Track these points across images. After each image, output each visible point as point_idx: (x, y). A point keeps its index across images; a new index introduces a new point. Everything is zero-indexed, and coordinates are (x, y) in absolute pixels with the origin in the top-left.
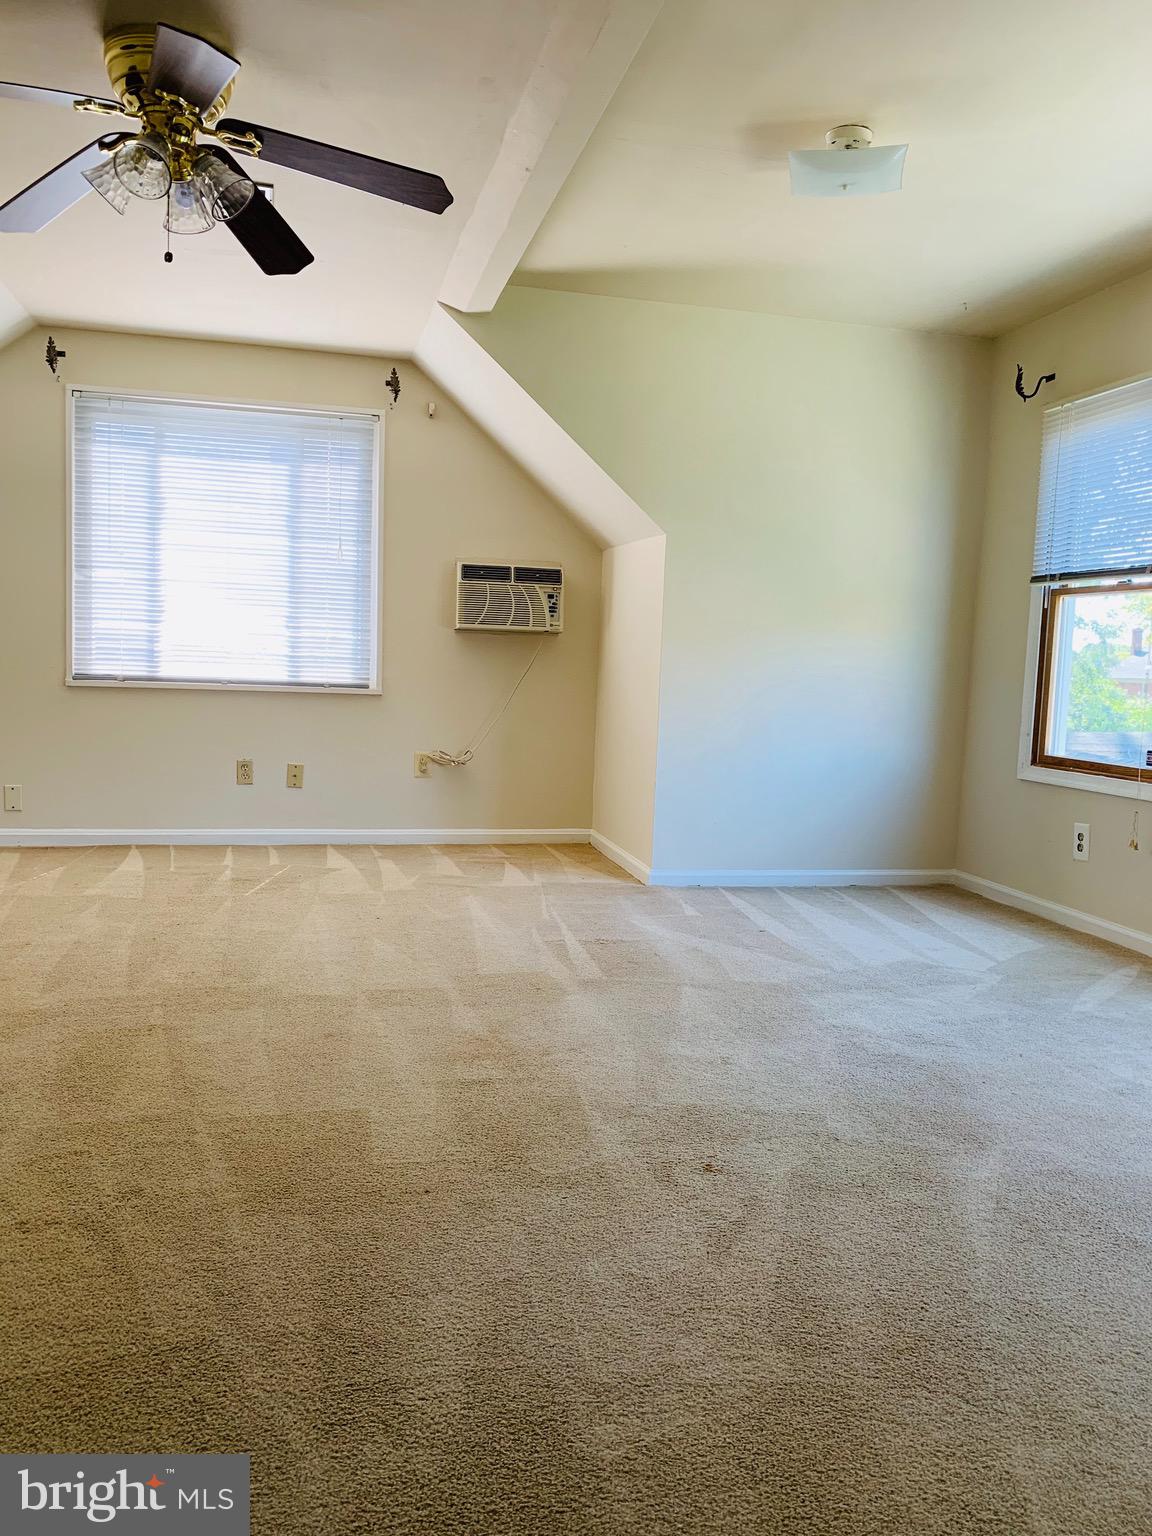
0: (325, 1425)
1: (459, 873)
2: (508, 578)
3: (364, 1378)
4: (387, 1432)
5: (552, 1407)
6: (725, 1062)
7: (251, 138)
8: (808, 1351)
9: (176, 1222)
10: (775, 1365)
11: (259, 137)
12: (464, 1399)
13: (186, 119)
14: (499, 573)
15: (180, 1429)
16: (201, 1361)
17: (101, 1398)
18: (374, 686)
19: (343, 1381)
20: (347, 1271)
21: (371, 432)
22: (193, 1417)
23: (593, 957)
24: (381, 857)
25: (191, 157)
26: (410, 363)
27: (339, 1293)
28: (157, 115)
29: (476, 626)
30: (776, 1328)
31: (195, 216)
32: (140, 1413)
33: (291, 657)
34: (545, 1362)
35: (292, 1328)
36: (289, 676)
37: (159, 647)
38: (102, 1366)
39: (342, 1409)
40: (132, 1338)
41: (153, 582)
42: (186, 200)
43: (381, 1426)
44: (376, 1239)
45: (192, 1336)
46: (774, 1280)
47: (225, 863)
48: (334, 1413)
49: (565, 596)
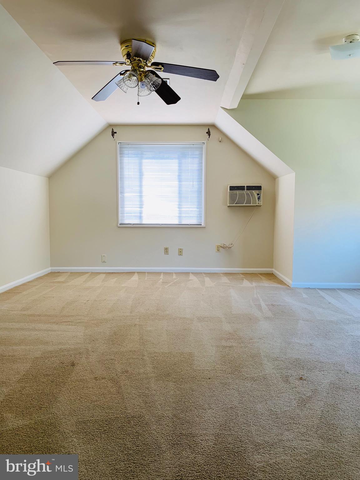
0: (172, 444)
1: (229, 282)
2: (244, 189)
3: (185, 432)
4: (190, 448)
5: (241, 448)
6: (311, 345)
7: (160, 67)
8: (329, 441)
9: (136, 381)
10: (316, 444)
11: (163, 66)
12: (214, 442)
13: (142, 64)
14: (241, 188)
15: (132, 440)
16: (139, 421)
17: (112, 428)
18: (203, 225)
19: (179, 432)
20: (183, 400)
21: (202, 148)
22: (136, 437)
23: (270, 310)
24: (205, 277)
25: (144, 74)
26: (214, 126)
27: (180, 406)
28: (135, 64)
29: (244, 205)
30: (318, 432)
31: (146, 91)
32: (121, 434)
33: (179, 216)
34: (240, 434)
35: (165, 415)
36: (179, 222)
37: (143, 215)
38: (112, 419)
39: (178, 440)
40: (121, 413)
41: (141, 196)
42: (143, 86)
43: (188, 447)
44: (193, 391)
45: (138, 414)
46: (320, 417)
47: (161, 278)
48: (175, 441)
49: (263, 194)
